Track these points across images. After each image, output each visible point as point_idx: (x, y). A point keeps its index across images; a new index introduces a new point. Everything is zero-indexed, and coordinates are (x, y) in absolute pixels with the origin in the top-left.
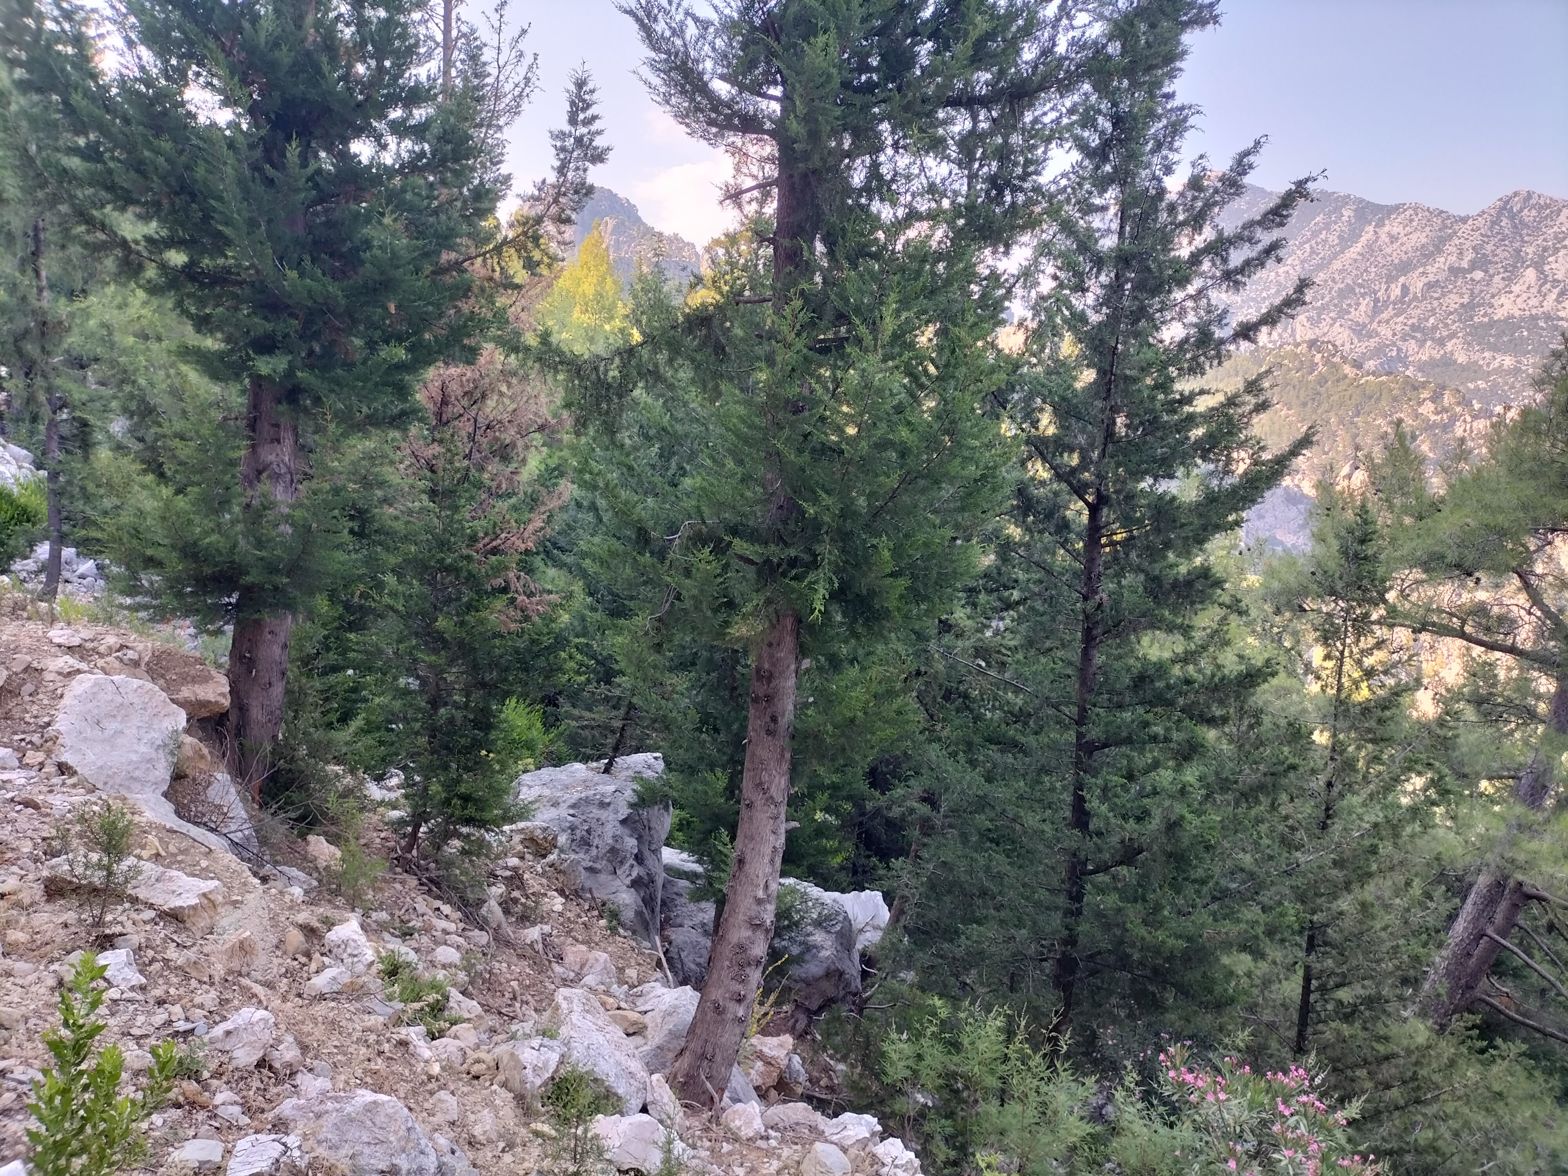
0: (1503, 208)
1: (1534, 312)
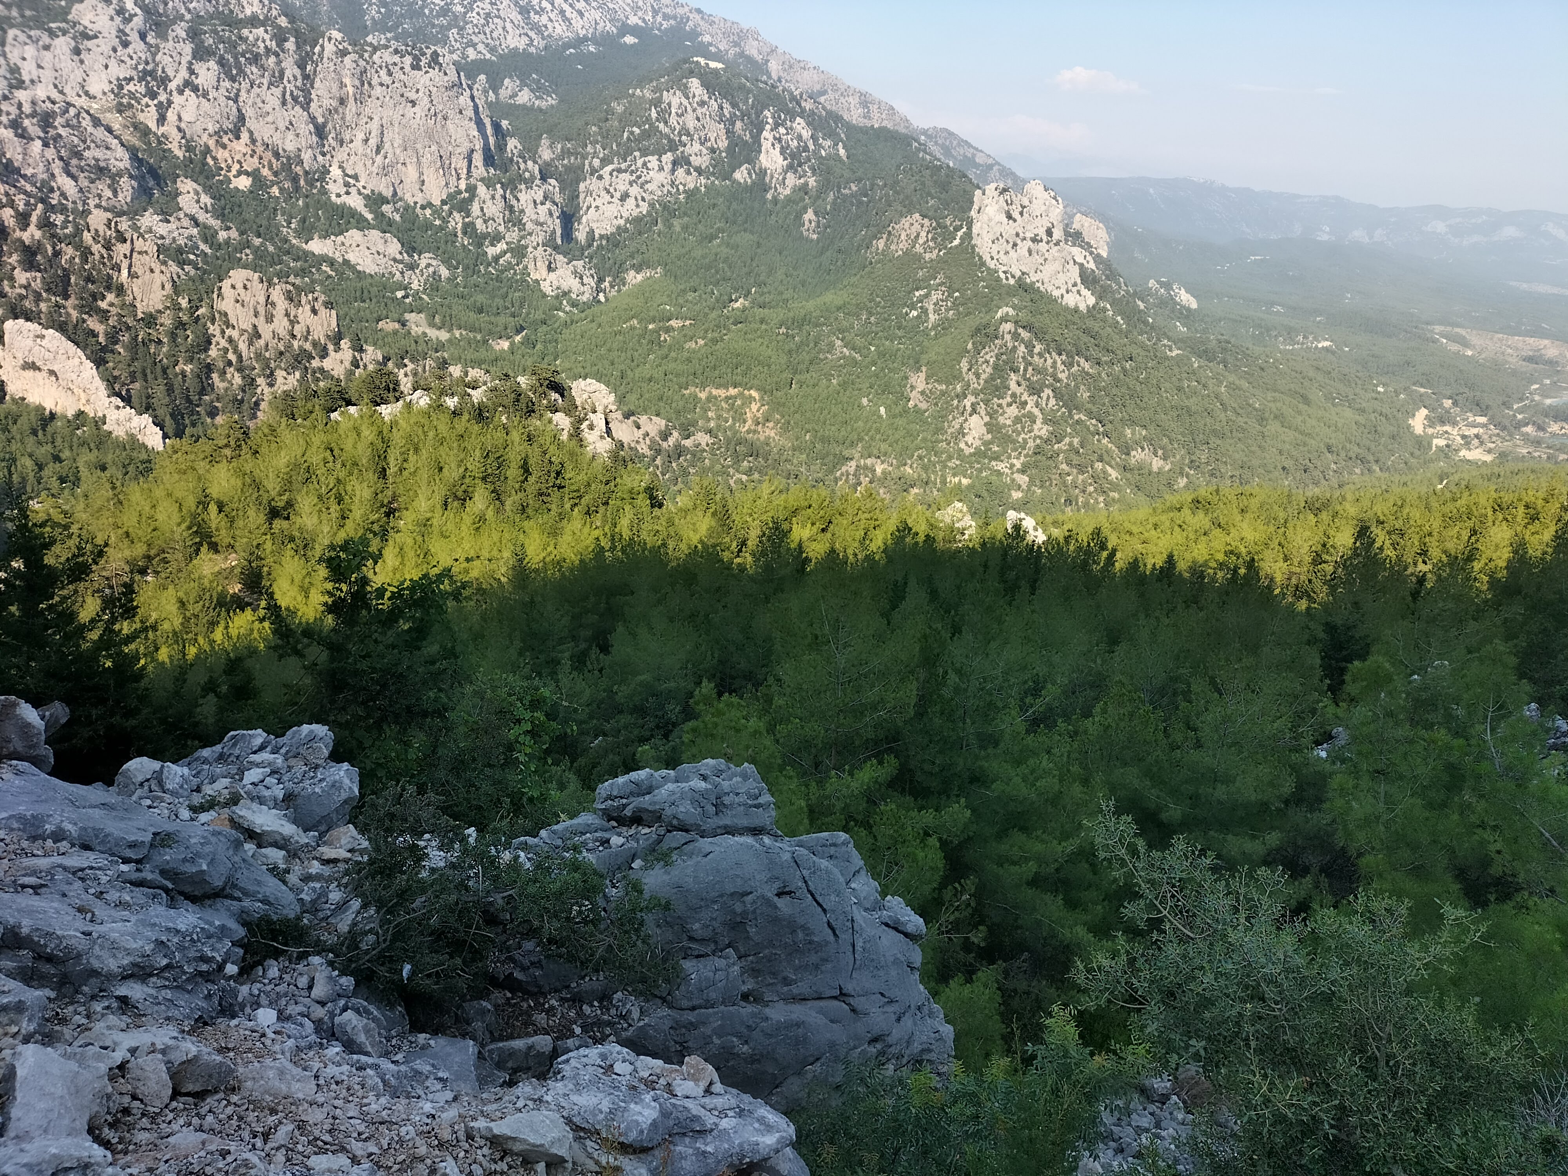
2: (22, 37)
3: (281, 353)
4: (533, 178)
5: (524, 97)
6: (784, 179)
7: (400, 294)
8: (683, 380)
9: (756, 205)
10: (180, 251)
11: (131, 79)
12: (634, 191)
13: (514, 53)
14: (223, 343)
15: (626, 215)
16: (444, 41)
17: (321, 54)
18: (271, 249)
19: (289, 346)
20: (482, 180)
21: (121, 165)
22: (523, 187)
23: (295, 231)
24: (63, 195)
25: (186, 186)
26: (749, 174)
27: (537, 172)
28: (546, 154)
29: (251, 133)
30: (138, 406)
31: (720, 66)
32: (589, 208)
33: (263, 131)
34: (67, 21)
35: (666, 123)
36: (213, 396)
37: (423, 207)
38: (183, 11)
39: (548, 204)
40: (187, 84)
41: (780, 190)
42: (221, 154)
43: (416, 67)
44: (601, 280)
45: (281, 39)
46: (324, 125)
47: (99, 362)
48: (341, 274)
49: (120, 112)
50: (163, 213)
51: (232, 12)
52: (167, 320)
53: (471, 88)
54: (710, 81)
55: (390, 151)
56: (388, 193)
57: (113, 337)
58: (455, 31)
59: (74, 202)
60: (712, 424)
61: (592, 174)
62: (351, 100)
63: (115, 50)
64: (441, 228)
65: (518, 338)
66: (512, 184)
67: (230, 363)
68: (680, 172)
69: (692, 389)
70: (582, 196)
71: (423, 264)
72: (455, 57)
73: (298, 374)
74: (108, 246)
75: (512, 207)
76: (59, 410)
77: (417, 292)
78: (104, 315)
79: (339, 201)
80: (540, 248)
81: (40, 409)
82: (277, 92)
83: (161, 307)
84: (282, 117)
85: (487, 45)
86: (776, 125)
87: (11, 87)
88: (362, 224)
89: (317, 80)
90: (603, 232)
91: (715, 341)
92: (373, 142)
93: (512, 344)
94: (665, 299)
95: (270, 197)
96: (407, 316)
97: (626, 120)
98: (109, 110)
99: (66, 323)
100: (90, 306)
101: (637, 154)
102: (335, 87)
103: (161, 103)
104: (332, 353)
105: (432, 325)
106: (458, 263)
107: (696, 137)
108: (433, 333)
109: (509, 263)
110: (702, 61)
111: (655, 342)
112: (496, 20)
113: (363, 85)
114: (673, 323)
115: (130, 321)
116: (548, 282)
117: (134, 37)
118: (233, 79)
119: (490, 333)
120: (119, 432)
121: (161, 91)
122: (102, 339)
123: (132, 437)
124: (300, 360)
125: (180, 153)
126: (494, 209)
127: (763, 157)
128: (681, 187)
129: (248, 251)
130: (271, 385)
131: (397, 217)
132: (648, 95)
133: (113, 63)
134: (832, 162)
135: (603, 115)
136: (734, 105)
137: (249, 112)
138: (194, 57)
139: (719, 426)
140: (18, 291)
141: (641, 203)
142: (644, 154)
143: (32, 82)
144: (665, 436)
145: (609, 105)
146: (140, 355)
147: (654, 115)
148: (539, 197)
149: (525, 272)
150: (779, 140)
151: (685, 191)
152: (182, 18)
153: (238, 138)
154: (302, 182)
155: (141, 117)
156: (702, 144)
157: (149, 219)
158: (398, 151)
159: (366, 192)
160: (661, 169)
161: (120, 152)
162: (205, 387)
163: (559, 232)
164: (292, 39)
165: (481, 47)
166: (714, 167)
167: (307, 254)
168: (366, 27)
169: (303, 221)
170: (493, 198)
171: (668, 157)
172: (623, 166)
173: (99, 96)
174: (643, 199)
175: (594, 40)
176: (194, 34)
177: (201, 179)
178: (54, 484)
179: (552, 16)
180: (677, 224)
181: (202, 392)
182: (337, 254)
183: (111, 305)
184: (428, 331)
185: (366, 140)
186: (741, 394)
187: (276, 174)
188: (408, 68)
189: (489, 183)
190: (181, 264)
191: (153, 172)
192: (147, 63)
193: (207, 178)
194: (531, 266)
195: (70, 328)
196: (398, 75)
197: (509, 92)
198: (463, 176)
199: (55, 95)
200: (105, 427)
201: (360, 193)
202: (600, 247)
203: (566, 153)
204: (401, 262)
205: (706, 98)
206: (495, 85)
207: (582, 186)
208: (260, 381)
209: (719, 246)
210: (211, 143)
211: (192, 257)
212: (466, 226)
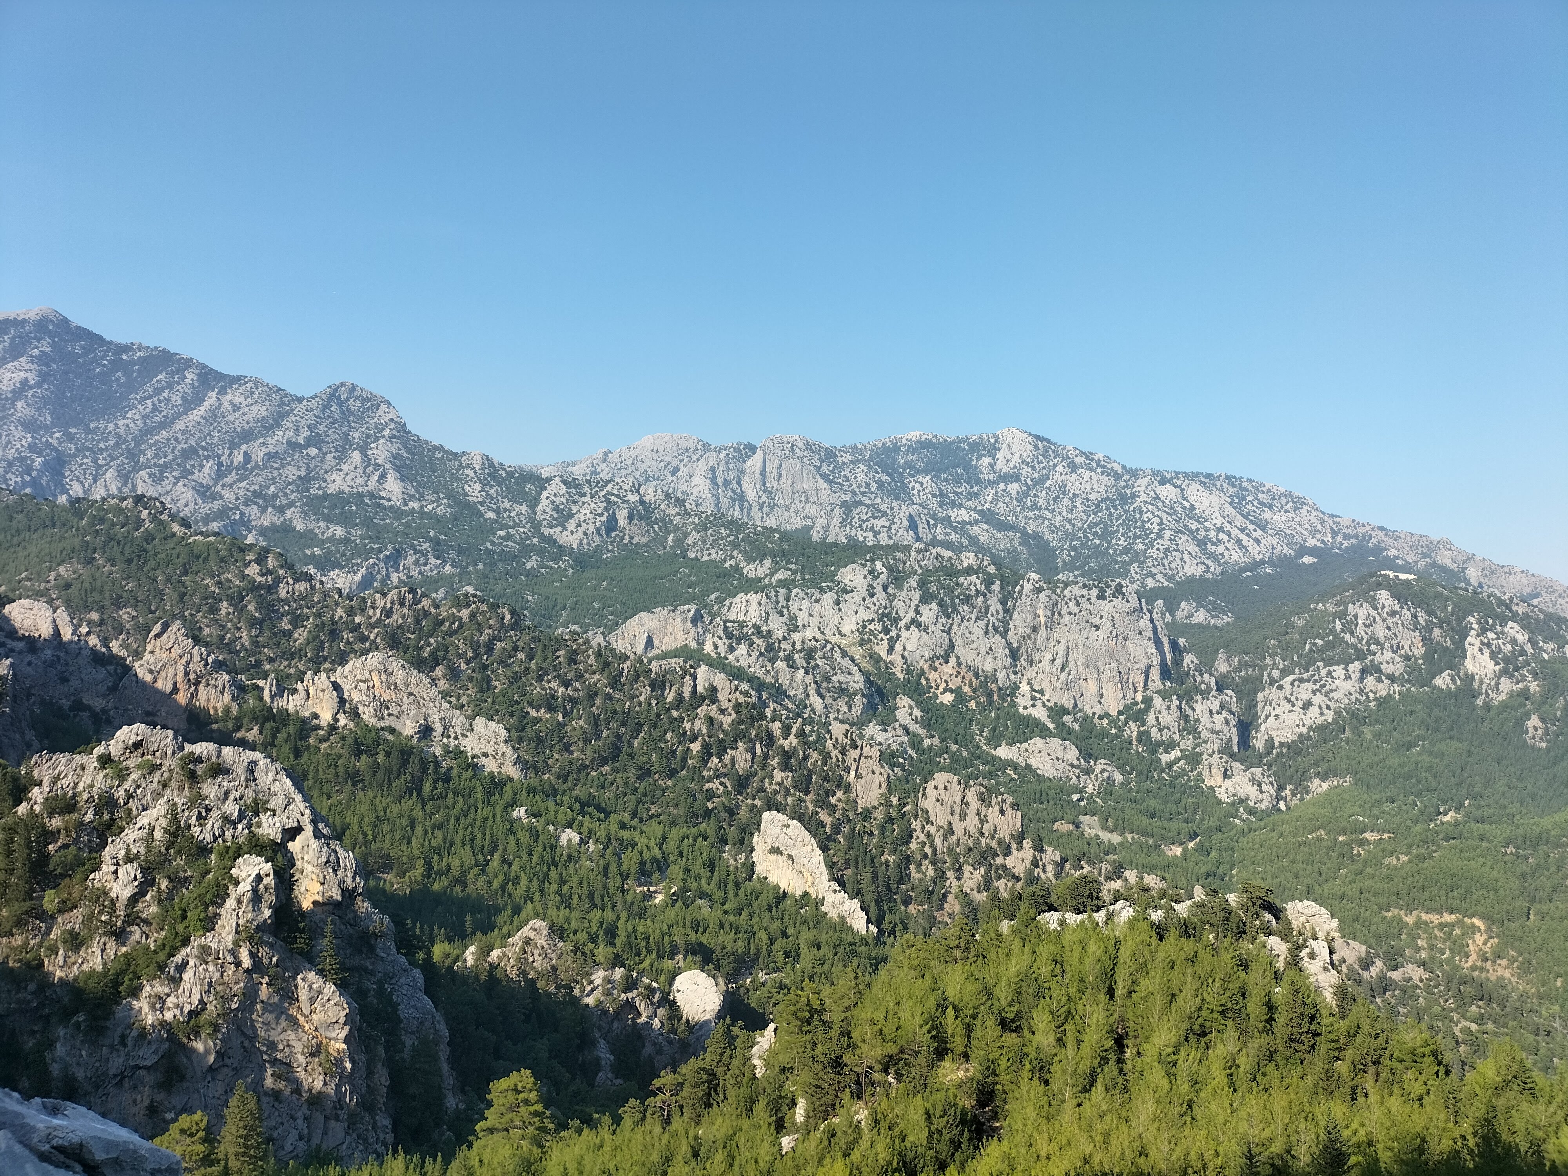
0: (332, 395)
1: (360, 490)
2: (802, 594)
3: (970, 849)
4: (1209, 690)
5: (1200, 617)
6: (1497, 684)
7: (1075, 797)
8: (1383, 900)
9: (1463, 711)
10: (893, 755)
11: (873, 620)
12: (1318, 699)
13: (1191, 579)
14: (922, 837)
15: (1308, 723)
16: (1126, 574)
17: (1020, 593)
18: (965, 754)
19: (977, 843)
20: (1158, 692)
21: (857, 686)
22: (1199, 697)
23: (987, 739)
24: (813, 711)
25: (904, 702)
26: (1453, 679)
27: (1213, 683)
28: (1222, 667)
29: (958, 657)
30: (850, 891)
31: (1411, 577)
32: (1267, 717)
33: (967, 655)
34: (832, 581)
35: (1352, 633)
36: (909, 886)
37: (1101, 718)
38: (917, 568)
39: (1225, 714)
40: (913, 621)
41: (1492, 695)
42: (933, 675)
43: (1102, 597)
44: (1281, 788)
45: (988, 582)
46: (1018, 649)
47: (824, 849)
48: (1022, 777)
49: (861, 645)
50: (883, 723)
51: (953, 565)
52: (879, 815)
53: (1150, 612)
54: (1400, 592)
55: (1074, 669)
56: (1069, 705)
57: (836, 829)
58: (1135, 565)
59: (820, 716)
60: (1424, 955)
61: (1271, 684)
62: (1043, 628)
63: (864, 600)
64: (1117, 736)
65: (1191, 845)
66: (1187, 696)
67: (925, 856)
68: (1370, 681)
69: (1396, 911)
70: (1260, 705)
71: (1098, 769)
72: (1135, 586)
73: (983, 870)
74: (843, 753)
75: (1188, 716)
76: (790, 890)
77: (1092, 795)
78: (832, 809)
79: (1025, 713)
80: (1216, 756)
81: (777, 887)
82: (982, 624)
83: (876, 804)
84: (983, 644)
85: (1165, 575)
86: (1483, 631)
87: (789, 630)
88: (1044, 732)
89: (1016, 613)
90: (1284, 740)
91: (1422, 858)
92: (1059, 662)
93: (1185, 850)
94: (1357, 809)
95: (968, 710)
96: (1082, 818)
97: (1306, 633)
98: (854, 645)
99: (804, 814)
100: (823, 802)
101: (1321, 664)
102: (1030, 618)
103: (892, 637)
104: (1015, 852)
105: (1104, 828)
106: (1132, 769)
107: (1387, 645)
108: (1105, 836)
109: (1183, 770)
110: (1391, 574)
111: (1346, 855)
112: (1174, 553)
113: (1053, 615)
114: (1368, 835)
115: (851, 815)
116: (1224, 788)
117: (879, 589)
118: (948, 616)
119: (1163, 838)
120: (833, 914)
121: (893, 628)
122: (828, 830)
123: (842, 919)
124: (985, 857)
125: (901, 676)
126: (1169, 718)
127: (1469, 663)
128: (1371, 695)
129: (946, 756)
130: (958, 879)
131: (1076, 727)
132: (1331, 608)
133: (861, 610)
134: (1558, 666)
135: (1282, 629)
136: (1429, 613)
137: (958, 641)
138: (921, 601)
139: (1432, 958)
140: (774, 787)
141: (1326, 711)
142: (1329, 663)
143: (804, 626)
144: (1366, 964)
145: (1289, 619)
146: (855, 845)
147: (1338, 625)
148: (1216, 706)
149: (1200, 779)
150: (1489, 645)
151: (1376, 699)
152: (915, 573)
153: (947, 662)
154: (996, 697)
155: (876, 648)
156: (1393, 652)
157: (872, 729)
158: (1080, 669)
159: (1050, 704)
160: (1348, 677)
161: (858, 677)
162: (903, 878)
163: (1235, 740)
164: (998, 582)
165: (1159, 577)
166: (1409, 674)
167: (995, 759)
168: (1057, 568)
169: (994, 730)
170: (1169, 708)
171: (1355, 667)
172: (1305, 676)
173: (848, 634)
174: (1328, 707)
175: (1271, 563)
176: (922, 584)
177: (915, 696)
178: (780, 957)
179: (1229, 545)
180: (1368, 733)
181: (901, 881)
182: (1021, 759)
183: (839, 800)
184: (1100, 833)
185: (1053, 660)
186: (1460, 922)
187: (974, 691)
188: (1094, 599)
189: (1165, 695)
190: (892, 766)
191: (880, 692)
192: (886, 608)
193: (920, 695)
194: (1206, 773)
195: (807, 818)
196: (1085, 604)
197: (1186, 613)
198: (1140, 689)
199: (818, 635)
200: (823, 908)
201: (1044, 706)
202: (1280, 755)
203: (1242, 665)
204: (1078, 767)
205: (1397, 608)
206: (1172, 608)
207: (1260, 696)
208: (950, 874)
209: (1419, 754)
210: (926, 667)
211: (901, 760)
212: (1140, 735)
